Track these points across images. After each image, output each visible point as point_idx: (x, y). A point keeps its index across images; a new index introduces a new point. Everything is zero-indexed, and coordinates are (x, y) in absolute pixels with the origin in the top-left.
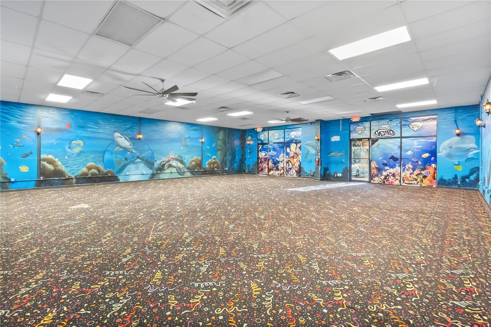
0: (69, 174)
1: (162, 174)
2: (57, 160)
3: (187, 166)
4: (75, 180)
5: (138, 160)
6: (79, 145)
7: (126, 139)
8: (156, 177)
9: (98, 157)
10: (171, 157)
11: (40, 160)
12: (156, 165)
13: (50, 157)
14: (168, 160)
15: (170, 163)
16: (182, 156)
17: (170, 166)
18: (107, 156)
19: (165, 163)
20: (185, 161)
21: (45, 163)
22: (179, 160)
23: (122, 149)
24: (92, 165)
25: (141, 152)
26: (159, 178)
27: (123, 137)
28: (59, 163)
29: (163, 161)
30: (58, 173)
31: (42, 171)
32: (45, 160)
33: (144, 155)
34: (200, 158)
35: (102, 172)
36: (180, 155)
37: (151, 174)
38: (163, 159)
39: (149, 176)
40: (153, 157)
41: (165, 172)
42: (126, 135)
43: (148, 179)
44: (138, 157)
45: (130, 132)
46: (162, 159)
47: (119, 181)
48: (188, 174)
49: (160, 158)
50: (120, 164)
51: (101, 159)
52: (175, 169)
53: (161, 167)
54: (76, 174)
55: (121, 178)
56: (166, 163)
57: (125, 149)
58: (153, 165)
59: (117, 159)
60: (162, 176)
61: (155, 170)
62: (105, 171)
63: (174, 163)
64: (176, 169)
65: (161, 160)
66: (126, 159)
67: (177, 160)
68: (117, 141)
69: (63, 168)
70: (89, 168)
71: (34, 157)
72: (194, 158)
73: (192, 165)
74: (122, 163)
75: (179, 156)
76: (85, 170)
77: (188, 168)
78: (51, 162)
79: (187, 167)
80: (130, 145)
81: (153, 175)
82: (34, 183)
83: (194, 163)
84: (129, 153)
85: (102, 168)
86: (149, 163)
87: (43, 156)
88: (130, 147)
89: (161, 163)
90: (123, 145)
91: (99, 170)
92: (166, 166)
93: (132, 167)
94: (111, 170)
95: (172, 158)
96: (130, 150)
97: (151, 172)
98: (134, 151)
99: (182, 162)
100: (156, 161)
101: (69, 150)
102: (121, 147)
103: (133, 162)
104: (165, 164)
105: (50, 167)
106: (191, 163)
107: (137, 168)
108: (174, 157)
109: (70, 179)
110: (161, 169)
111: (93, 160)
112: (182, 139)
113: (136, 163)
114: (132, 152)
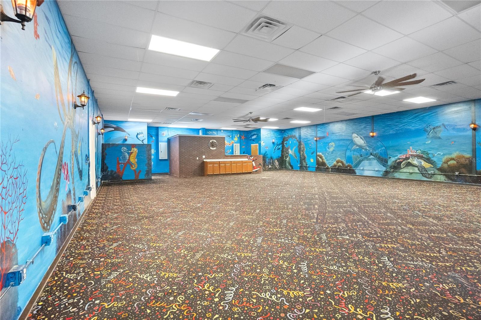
0: (328, 165)
1: (397, 173)
2: (323, 156)
3: (439, 166)
4: (330, 169)
5: (372, 157)
6: (332, 146)
7: (361, 138)
8: (390, 176)
9: (343, 154)
10: (411, 153)
11: (317, 156)
12: (391, 162)
13: (321, 154)
14: (406, 157)
15: (408, 161)
16: (429, 152)
17: (409, 164)
18: (348, 153)
19: (401, 160)
20: (435, 159)
21: (318, 157)
22: (424, 158)
23: (358, 147)
24: (339, 160)
25: (374, 149)
26: (394, 177)
27: (359, 137)
28: (324, 158)
29: (399, 159)
30: (323, 164)
31: (318, 162)
32: (319, 156)
33: (377, 151)
34: (468, 155)
35: (345, 165)
36: (425, 150)
37: (385, 171)
38: (399, 156)
39: (382, 173)
40: (386, 154)
41: (401, 171)
42: (361, 134)
43: (381, 176)
44: (371, 154)
45: (364, 132)
46: (397, 156)
47: (356, 174)
48: (441, 178)
49: (395, 155)
50: (356, 159)
51: (344, 155)
52: (416, 169)
53: (396, 165)
54: (331, 165)
55: (358, 172)
56: (404, 160)
57: (361, 147)
58: (387, 162)
59: (354, 156)
60: (397, 175)
61: (389, 167)
62: (347, 165)
63: (415, 162)
64: (419, 169)
65: (396, 158)
66: (361, 156)
67: (419, 157)
68: (355, 141)
69: (325, 161)
70: (338, 162)
71: (315, 154)
72: (454, 155)
73: (448, 166)
74: (358, 159)
75: (423, 152)
76: (335, 163)
77: (441, 170)
78: (321, 157)
79: (438, 168)
80: (365, 143)
81: (386, 173)
82: (315, 168)
83: (452, 162)
84: (363, 150)
85: (345, 162)
86: (383, 161)
87: (318, 153)
88: (364, 145)
89: (396, 160)
90: (359, 143)
91: (343, 164)
92: (403, 165)
93: (366, 162)
94: (350, 164)
95: (411, 155)
96: (364, 147)
97: (384, 169)
98: (368, 148)
99: (428, 160)
100: (390, 158)
101: (328, 149)
102: (358, 145)
103: (367, 159)
104: (402, 162)
105: (320, 160)
106: (446, 162)
107: (370, 164)
108: (414, 154)
109: (328, 168)
110: (397, 167)
111: (339, 156)
112: (428, 129)
113: (370, 159)
114: (366, 150)
